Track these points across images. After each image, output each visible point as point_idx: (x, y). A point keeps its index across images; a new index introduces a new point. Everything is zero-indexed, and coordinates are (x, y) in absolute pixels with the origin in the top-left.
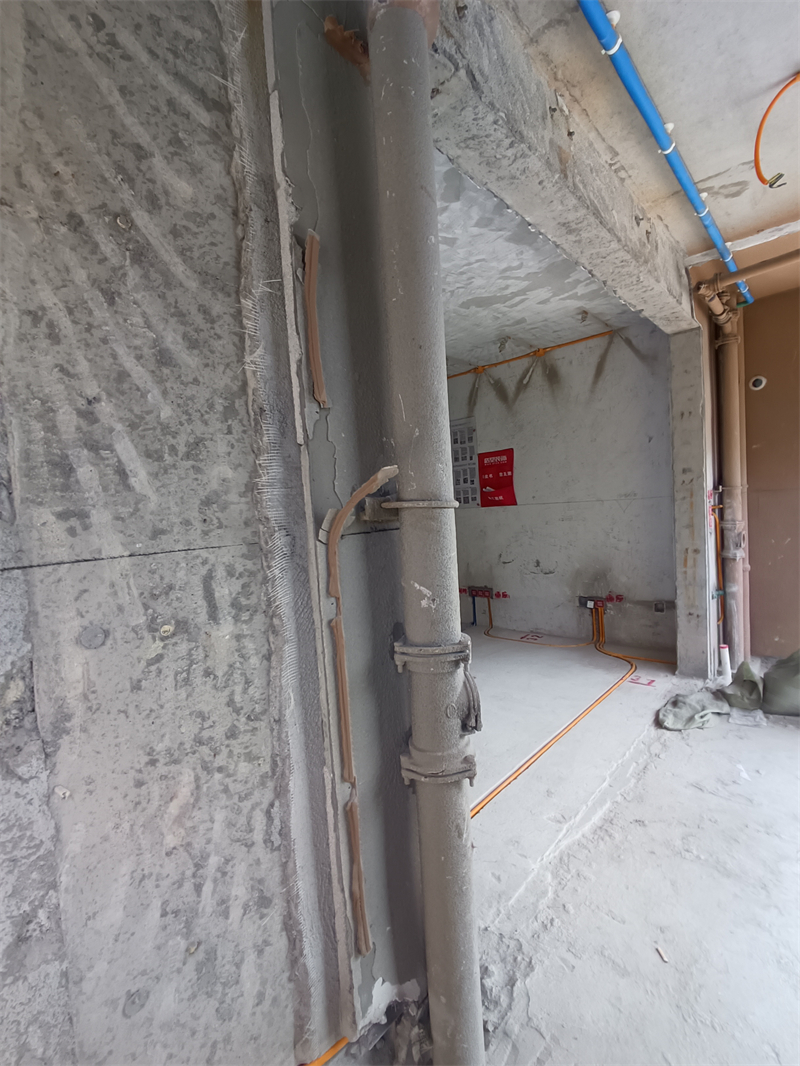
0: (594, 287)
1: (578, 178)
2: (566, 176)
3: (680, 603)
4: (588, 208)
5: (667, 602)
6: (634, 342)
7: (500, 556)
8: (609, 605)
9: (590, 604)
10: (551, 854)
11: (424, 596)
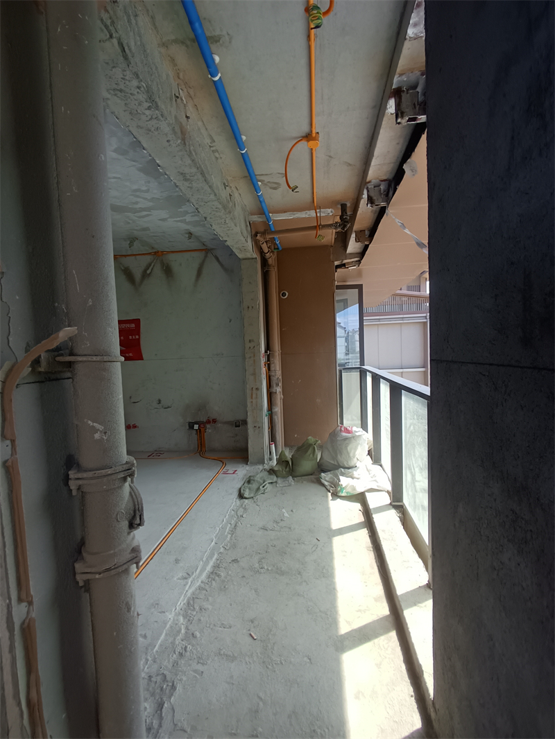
0: (196, 218)
1: (192, 148)
2: (185, 144)
3: (249, 420)
4: (198, 169)
5: (242, 421)
6: (220, 259)
7: (130, 397)
8: (208, 426)
9: (196, 427)
10: (181, 602)
11: (96, 431)
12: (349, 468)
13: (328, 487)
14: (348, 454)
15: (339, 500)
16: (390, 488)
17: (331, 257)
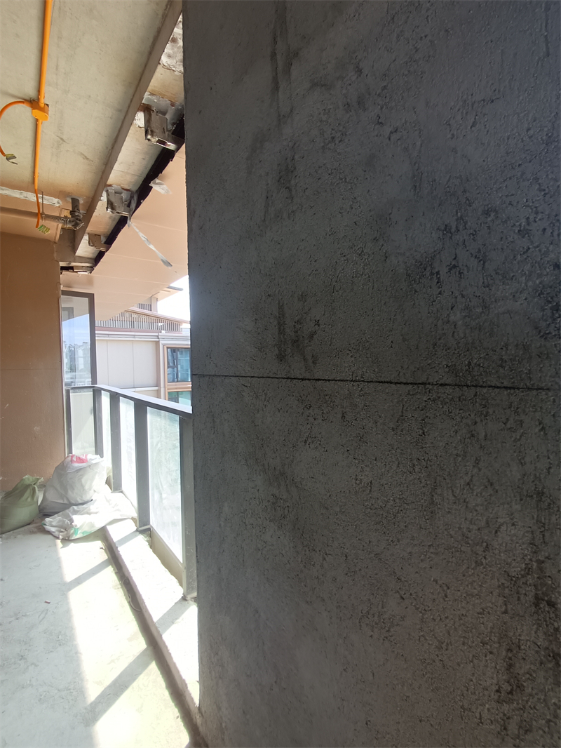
12: (83, 504)
13: (56, 534)
14: (83, 486)
15: (72, 545)
16: (135, 515)
17: (55, 255)
